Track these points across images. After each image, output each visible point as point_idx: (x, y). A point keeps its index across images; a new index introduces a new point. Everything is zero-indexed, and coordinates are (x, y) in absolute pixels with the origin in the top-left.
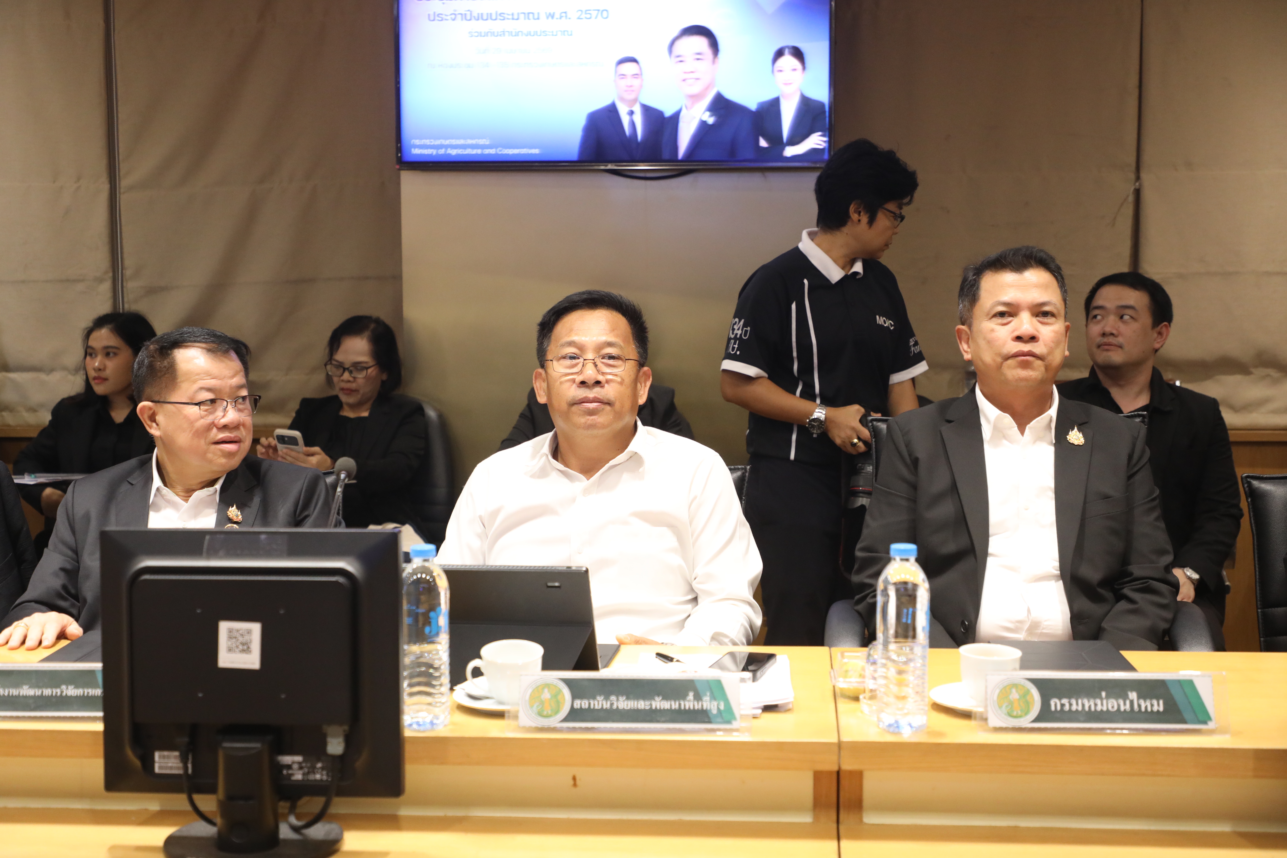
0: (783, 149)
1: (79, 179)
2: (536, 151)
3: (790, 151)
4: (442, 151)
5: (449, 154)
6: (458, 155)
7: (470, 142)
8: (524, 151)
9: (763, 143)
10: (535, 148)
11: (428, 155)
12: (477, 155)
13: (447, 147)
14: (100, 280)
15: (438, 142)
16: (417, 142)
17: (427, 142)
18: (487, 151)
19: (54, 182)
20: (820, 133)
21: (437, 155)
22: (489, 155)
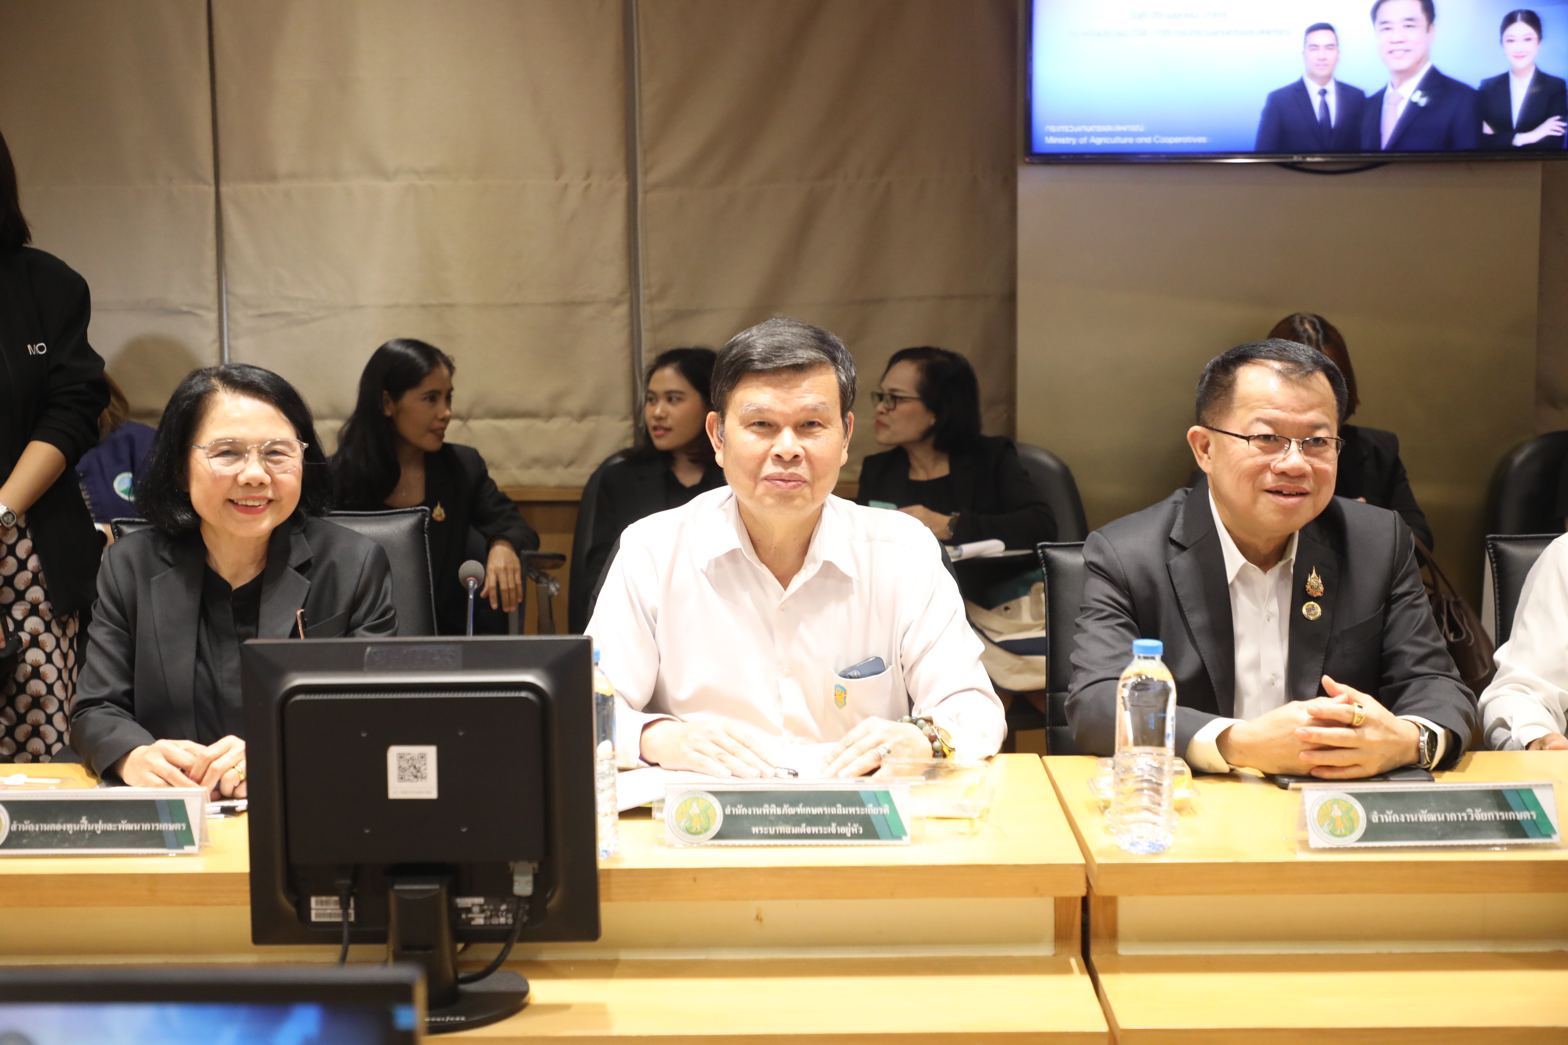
0: (1512, 137)
1: (588, 175)
2: (1202, 140)
3: (1521, 139)
4: (1083, 140)
5: (1093, 144)
6: (1104, 145)
7: (1119, 128)
8: (1187, 140)
9: (1487, 130)
10: (1202, 135)
11: (1066, 145)
12: (1128, 144)
13: (1089, 135)
14: (616, 303)
15: (1079, 129)
16: (1052, 129)
17: (1065, 129)
18: (1140, 140)
19: (557, 178)
20: (1558, 117)
21: (1078, 145)
22: (1144, 144)
